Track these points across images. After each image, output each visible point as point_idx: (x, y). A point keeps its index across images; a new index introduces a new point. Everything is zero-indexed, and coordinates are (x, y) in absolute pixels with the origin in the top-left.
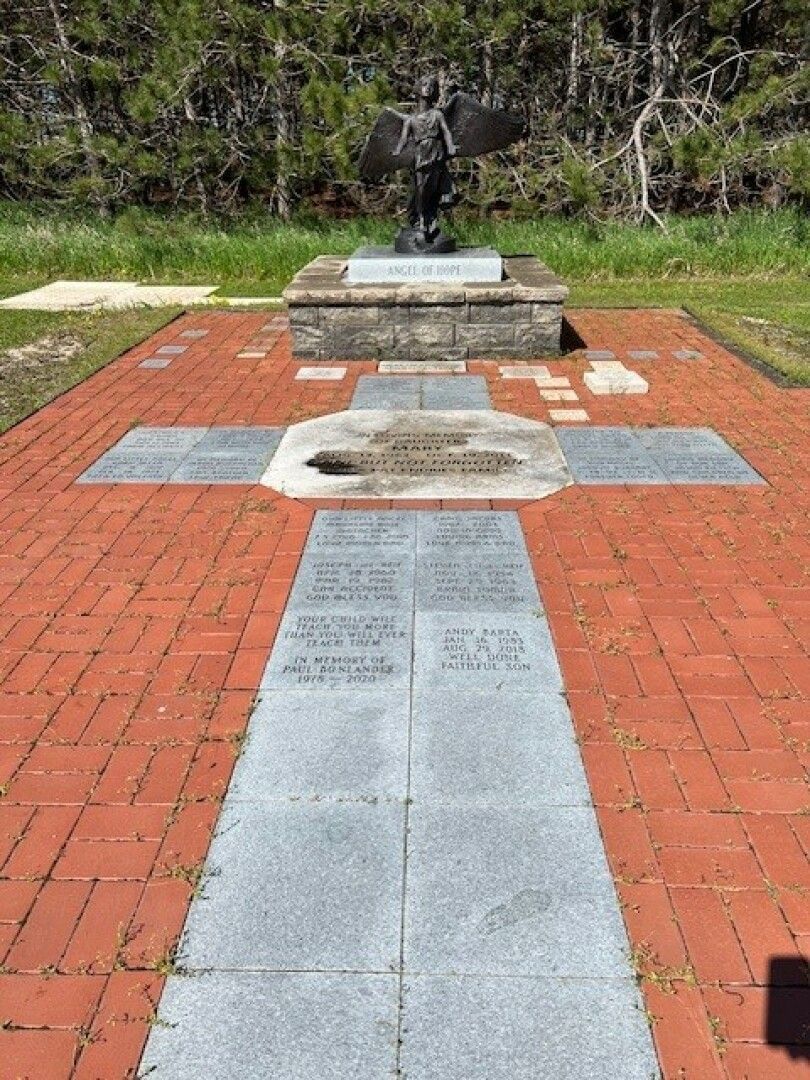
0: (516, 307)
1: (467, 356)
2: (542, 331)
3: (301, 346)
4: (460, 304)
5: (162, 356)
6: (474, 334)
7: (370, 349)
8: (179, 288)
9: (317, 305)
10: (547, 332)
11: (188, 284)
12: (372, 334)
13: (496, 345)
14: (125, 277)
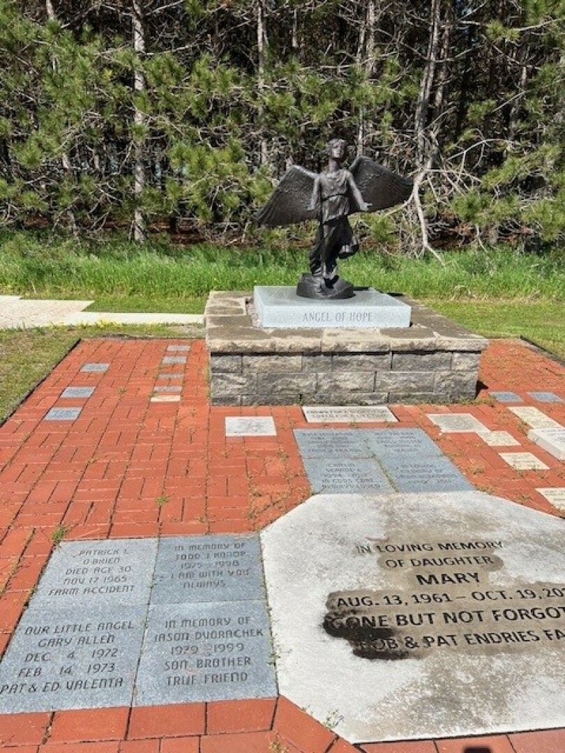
0: (437, 356)
1: (388, 401)
2: (460, 377)
3: (222, 392)
4: (384, 353)
5: (70, 403)
6: (394, 381)
7: (292, 395)
8: (59, 302)
9: (242, 354)
10: (465, 379)
11: (66, 299)
12: (295, 381)
13: (414, 390)
14: (10, 291)
